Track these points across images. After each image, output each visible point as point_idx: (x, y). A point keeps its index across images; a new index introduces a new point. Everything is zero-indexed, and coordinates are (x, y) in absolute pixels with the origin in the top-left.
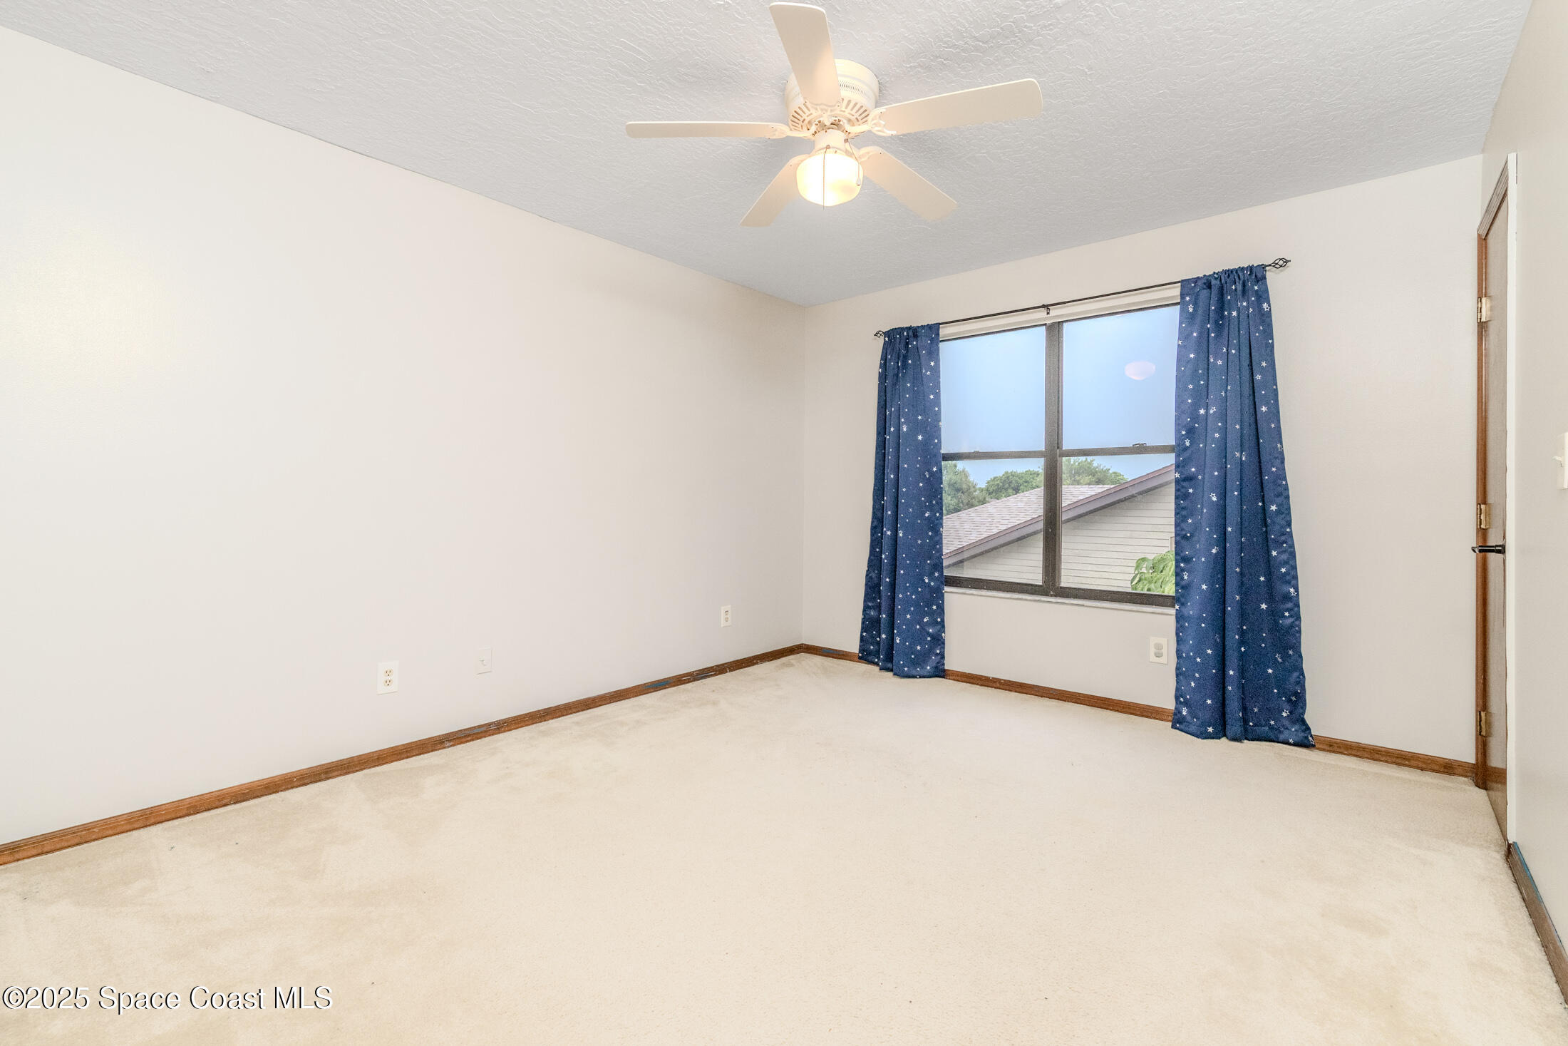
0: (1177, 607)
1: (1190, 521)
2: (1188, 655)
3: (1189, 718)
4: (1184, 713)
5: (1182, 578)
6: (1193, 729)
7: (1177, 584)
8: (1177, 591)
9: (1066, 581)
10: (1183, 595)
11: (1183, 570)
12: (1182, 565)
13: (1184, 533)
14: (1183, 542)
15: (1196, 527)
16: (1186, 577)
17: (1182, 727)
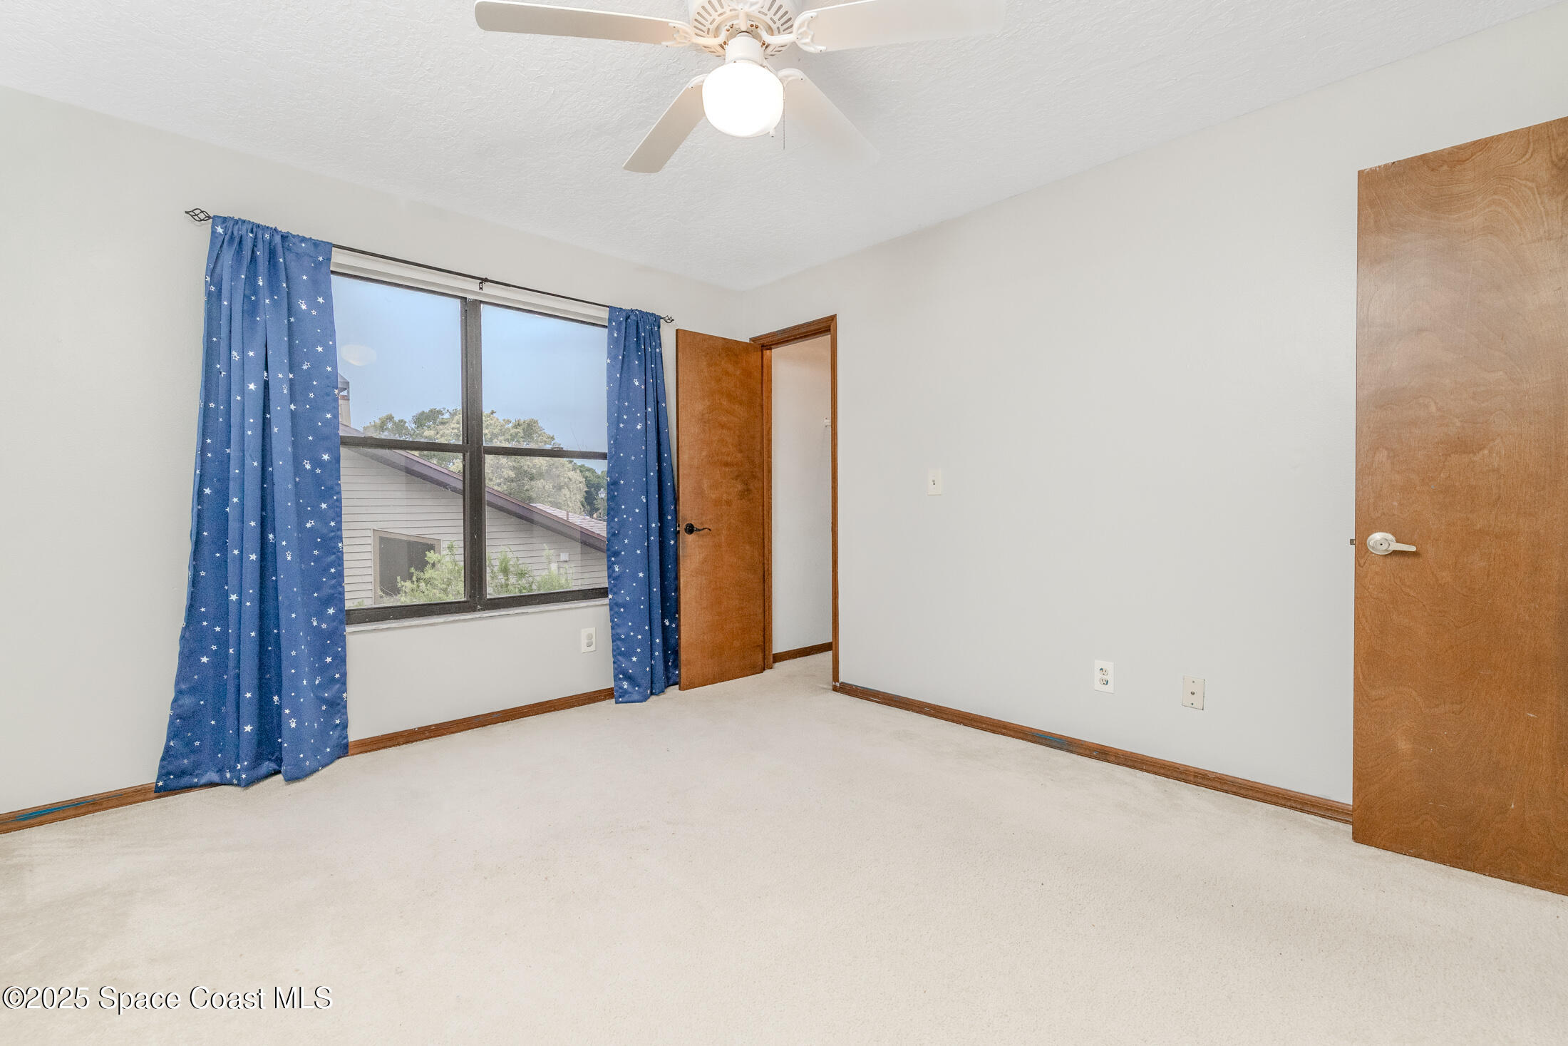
0: (610, 596)
1: (616, 520)
2: (627, 636)
3: (630, 690)
4: (626, 687)
5: (614, 571)
6: (636, 697)
7: (609, 577)
8: (610, 583)
9: (491, 592)
10: (615, 585)
11: (614, 563)
12: (613, 559)
13: (613, 531)
14: (613, 539)
15: (622, 524)
16: (617, 569)
17: (625, 699)
